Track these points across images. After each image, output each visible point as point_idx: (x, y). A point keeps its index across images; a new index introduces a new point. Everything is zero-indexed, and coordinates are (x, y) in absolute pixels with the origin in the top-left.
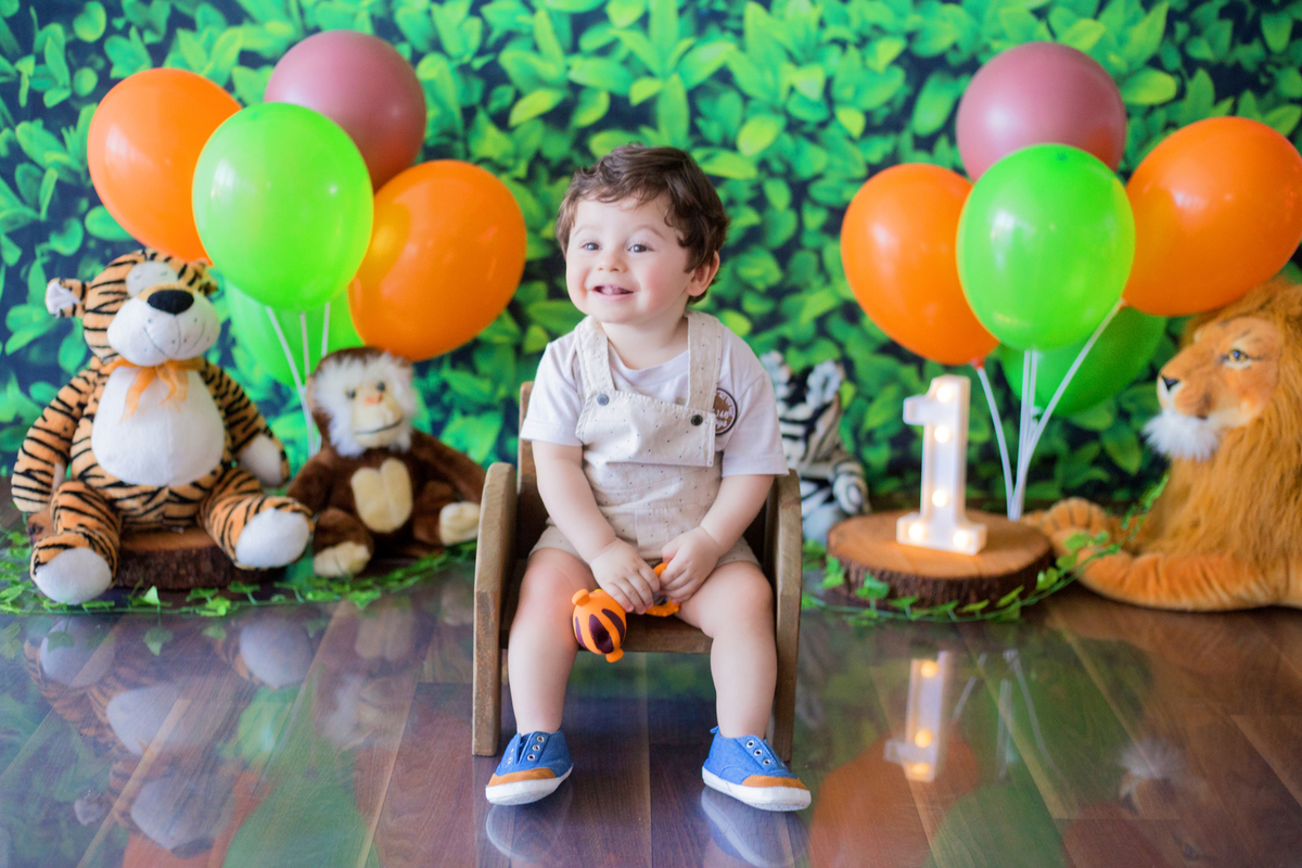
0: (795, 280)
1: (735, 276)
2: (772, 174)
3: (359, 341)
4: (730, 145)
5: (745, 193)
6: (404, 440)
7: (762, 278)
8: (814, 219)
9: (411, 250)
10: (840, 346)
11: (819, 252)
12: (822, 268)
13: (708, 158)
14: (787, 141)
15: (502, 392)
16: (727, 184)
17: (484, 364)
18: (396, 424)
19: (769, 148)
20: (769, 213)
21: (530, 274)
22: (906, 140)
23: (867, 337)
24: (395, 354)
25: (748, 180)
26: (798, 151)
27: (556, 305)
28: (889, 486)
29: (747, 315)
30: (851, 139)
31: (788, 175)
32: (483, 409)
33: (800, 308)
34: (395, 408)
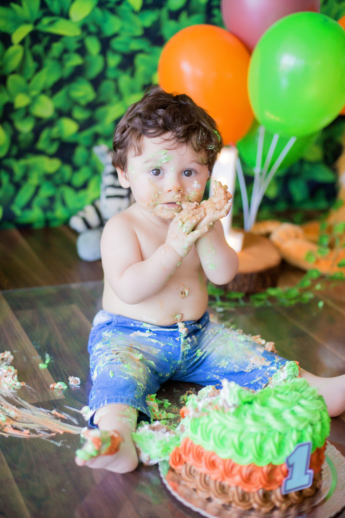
0: (102, 98)
1: (68, 96)
2: (90, 34)
4: (65, 15)
5: (74, 45)
7: (84, 97)
8: (114, 61)
11: (116, 81)
12: (118, 91)
13: (51, 23)
14: (99, 13)
16: (63, 39)
19: (87, 17)
20: (88, 58)
22: (164, 13)
25: (75, 37)
26: (105, 21)
29: (76, 120)
30: (134, 12)
31: (99, 34)
33: (105, 114)
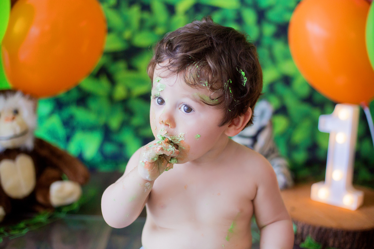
2: (246, 5)
3: (7, 84)
5: (231, 15)
6: (29, 143)
8: (269, 30)
9: (35, 31)
10: (281, 98)
11: (270, 48)
12: (272, 57)
15: (102, 120)
16: (224, 12)
17: (93, 105)
18: (24, 133)
21: (115, 56)
23: (295, 94)
24: (24, 94)
25: (233, 9)
27: (131, 75)
28: (304, 173)
31: (255, 6)
32: (90, 128)
34: (22, 124)
